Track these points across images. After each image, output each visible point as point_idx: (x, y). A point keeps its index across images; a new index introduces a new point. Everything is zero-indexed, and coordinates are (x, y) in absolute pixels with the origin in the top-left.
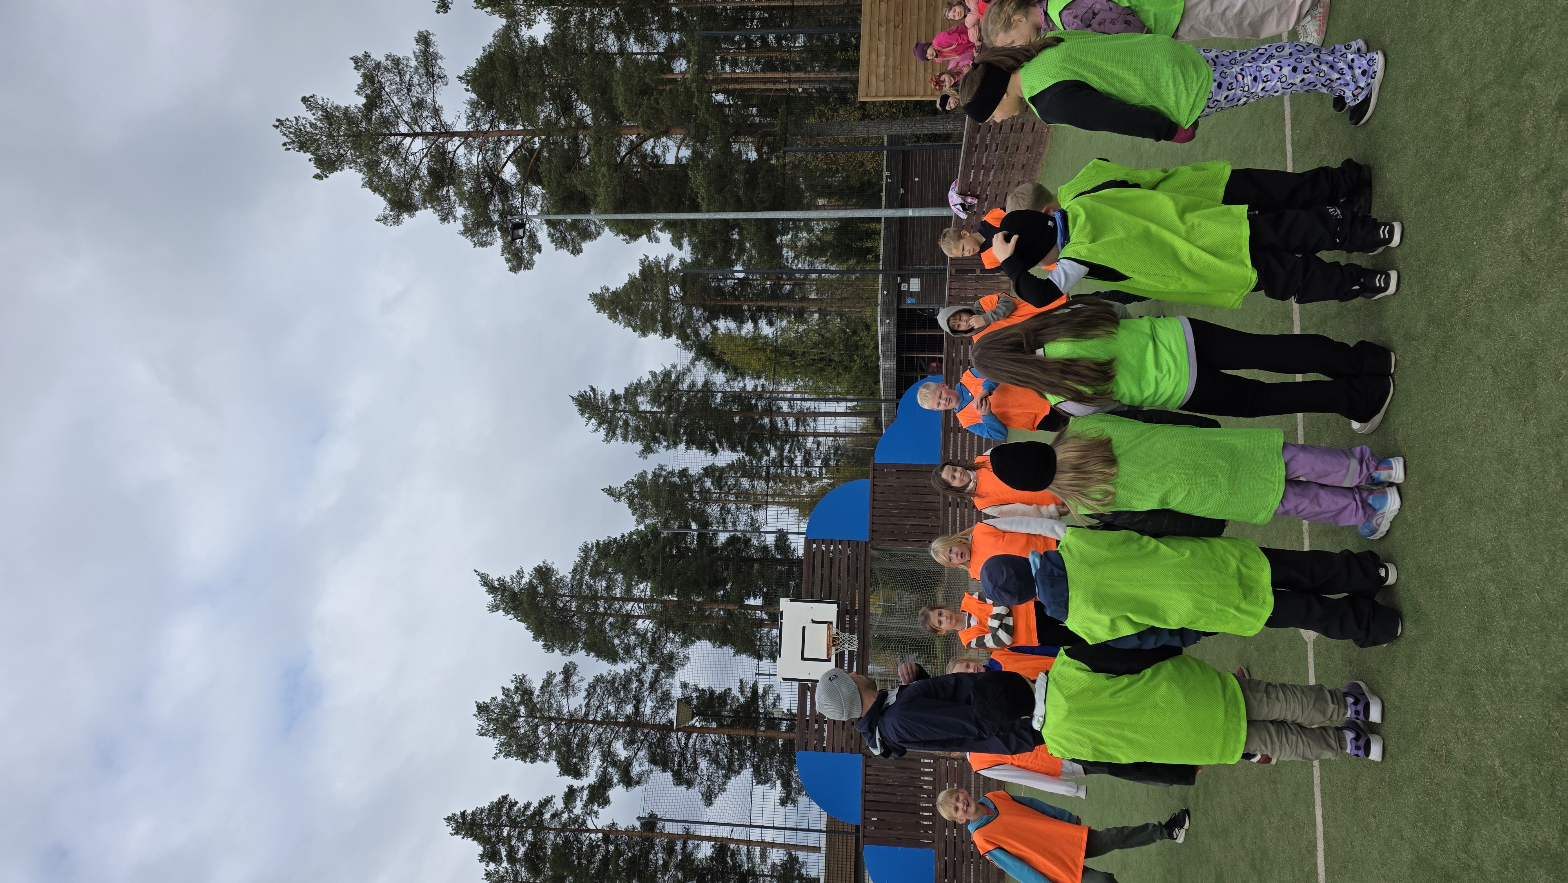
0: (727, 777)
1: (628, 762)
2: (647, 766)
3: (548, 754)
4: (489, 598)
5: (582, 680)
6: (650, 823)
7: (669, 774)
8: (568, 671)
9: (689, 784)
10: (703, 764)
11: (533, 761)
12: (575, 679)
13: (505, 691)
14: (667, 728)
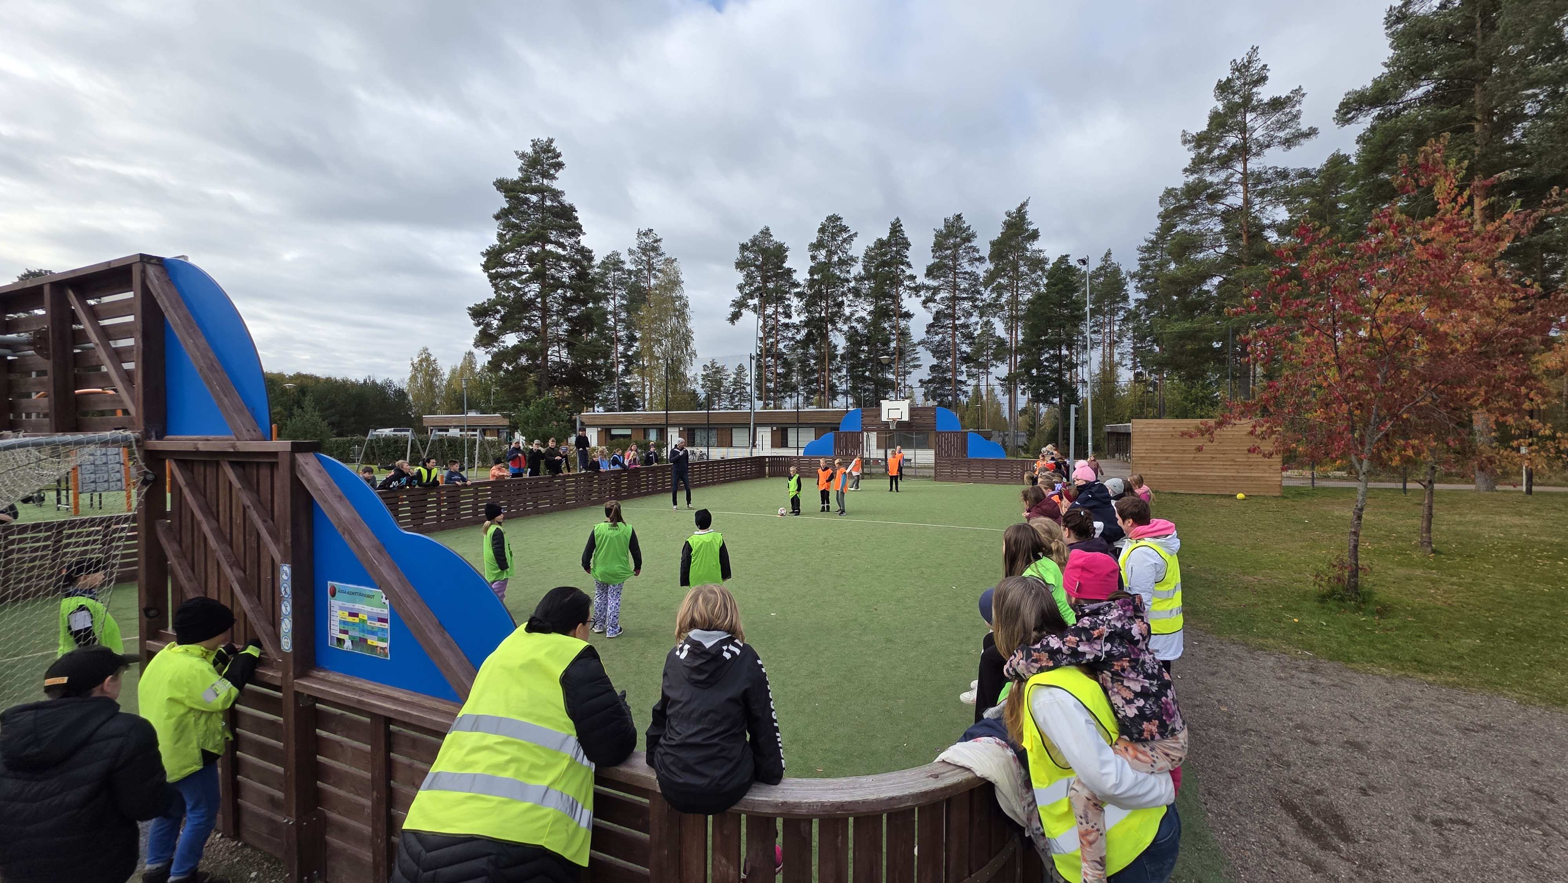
0: (932, 351)
1: (935, 301)
2: (934, 310)
3: (937, 258)
4: (1013, 210)
5: (977, 268)
6: (908, 315)
7: (932, 321)
8: (981, 259)
9: (928, 332)
10: (938, 338)
11: (933, 251)
12: (977, 263)
13: (969, 228)
14: (953, 316)
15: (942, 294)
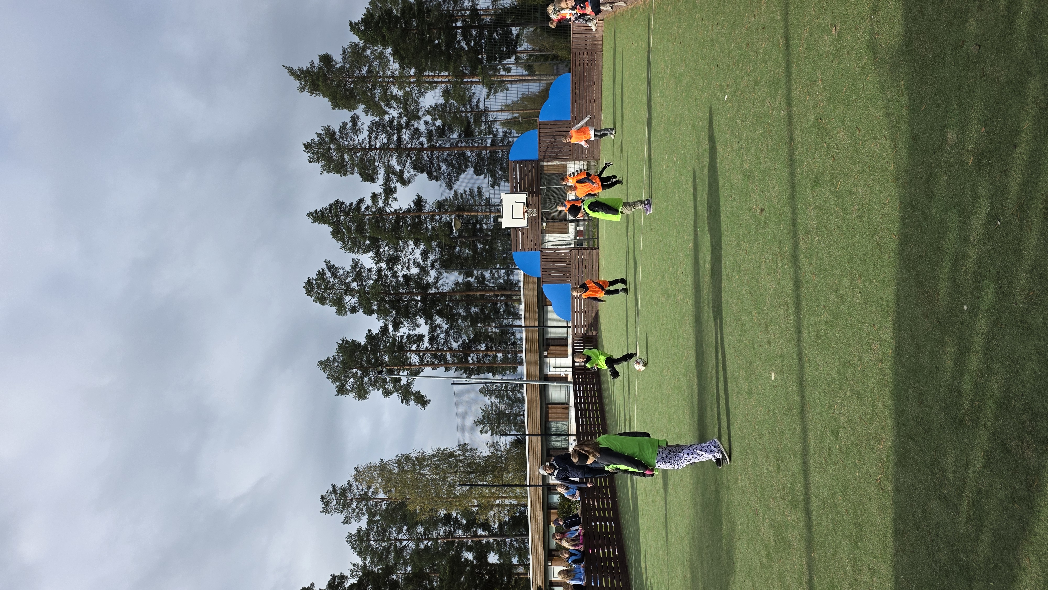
0: (459, 174)
1: (402, 172)
2: (412, 172)
3: (353, 170)
4: (297, 84)
5: (363, 124)
6: (419, 202)
7: (425, 175)
8: (354, 120)
9: (438, 179)
10: (444, 167)
11: (345, 175)
12: (359, 124)
13: (319, 135)
14: (420, 150)
15: (394, 163)
